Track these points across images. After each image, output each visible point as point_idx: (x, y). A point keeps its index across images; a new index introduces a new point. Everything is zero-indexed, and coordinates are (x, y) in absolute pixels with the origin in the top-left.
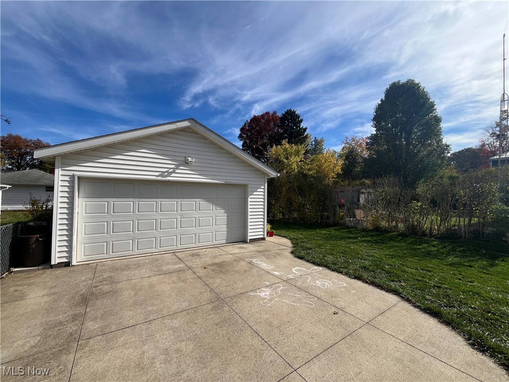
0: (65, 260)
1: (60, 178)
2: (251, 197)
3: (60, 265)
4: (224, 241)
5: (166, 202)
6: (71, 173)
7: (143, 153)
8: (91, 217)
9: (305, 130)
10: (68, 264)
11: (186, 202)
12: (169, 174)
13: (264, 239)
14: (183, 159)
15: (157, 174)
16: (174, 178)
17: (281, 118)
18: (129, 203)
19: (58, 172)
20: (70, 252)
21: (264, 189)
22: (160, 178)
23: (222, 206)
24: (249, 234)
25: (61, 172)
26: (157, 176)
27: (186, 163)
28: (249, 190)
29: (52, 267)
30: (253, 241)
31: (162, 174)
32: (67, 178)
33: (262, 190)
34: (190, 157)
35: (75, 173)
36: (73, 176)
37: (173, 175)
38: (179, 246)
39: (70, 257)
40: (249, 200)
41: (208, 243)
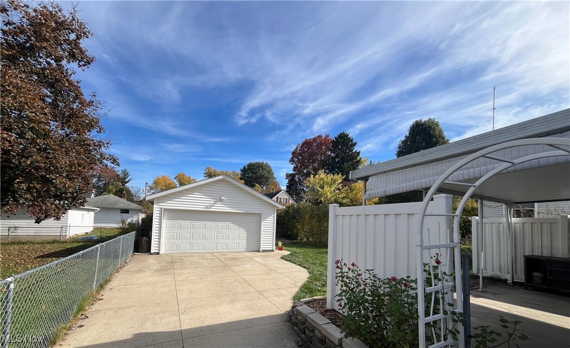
0: (157, 251)
1: (156, 209)
2: (264, 222)
3: (155, 253)
4: (245, 250)
5: (209, 224)
6: (161, 207)
7: (197, 195)
8: (169, 230)
9: (358, 153)
10: (158, 254)
11: (220, 224)
12: (211, 207)
13: (273, 251)
14: (219, 198)
15: (204, 207)
16: (213, 209)
17: (333, 142)
18: (188, 223)
19: (155, 206)
20: (159, 247)
21: (274, 217)
22: (205, 209)
23: (243, 227)
24: (262, 247)
25: (157, 206)
26: (203, 208)
27: (221, 200)
28: (263, 217)
29: (151, 254)
30: (264, 251)
31: (207, 207)
32: (159, 209)
33: (273, 217)
34: (223, 196)
35: (163, 207)
36: (162, 208)
37: (213, 207)
38: (215, 251)
39: (159, 250)
40: (262, 224)
41: (233, 250)
